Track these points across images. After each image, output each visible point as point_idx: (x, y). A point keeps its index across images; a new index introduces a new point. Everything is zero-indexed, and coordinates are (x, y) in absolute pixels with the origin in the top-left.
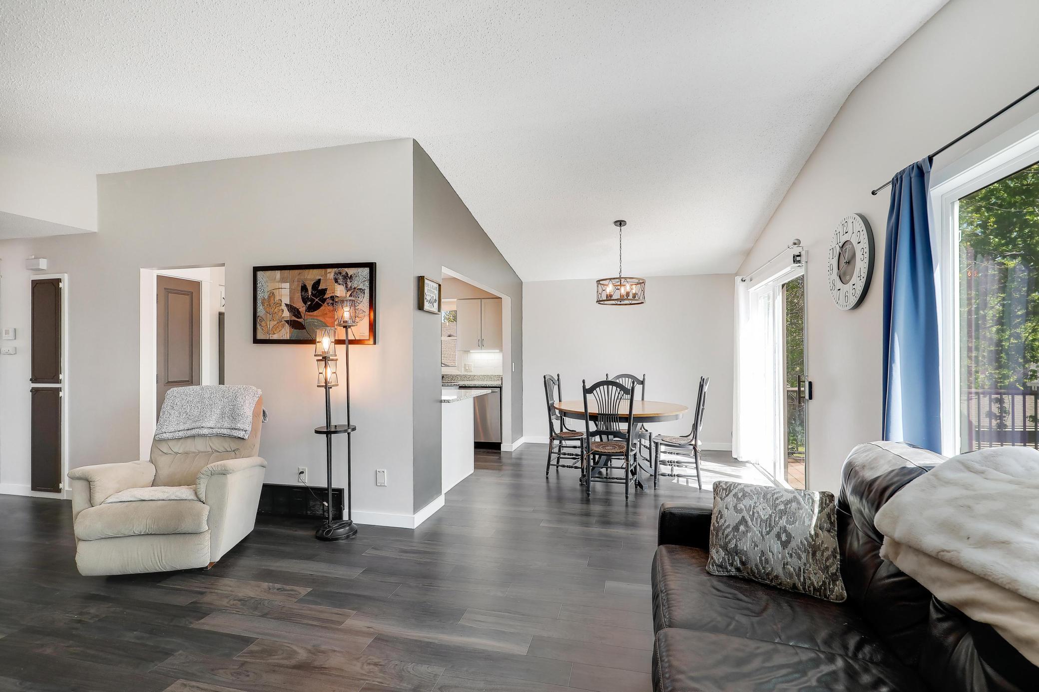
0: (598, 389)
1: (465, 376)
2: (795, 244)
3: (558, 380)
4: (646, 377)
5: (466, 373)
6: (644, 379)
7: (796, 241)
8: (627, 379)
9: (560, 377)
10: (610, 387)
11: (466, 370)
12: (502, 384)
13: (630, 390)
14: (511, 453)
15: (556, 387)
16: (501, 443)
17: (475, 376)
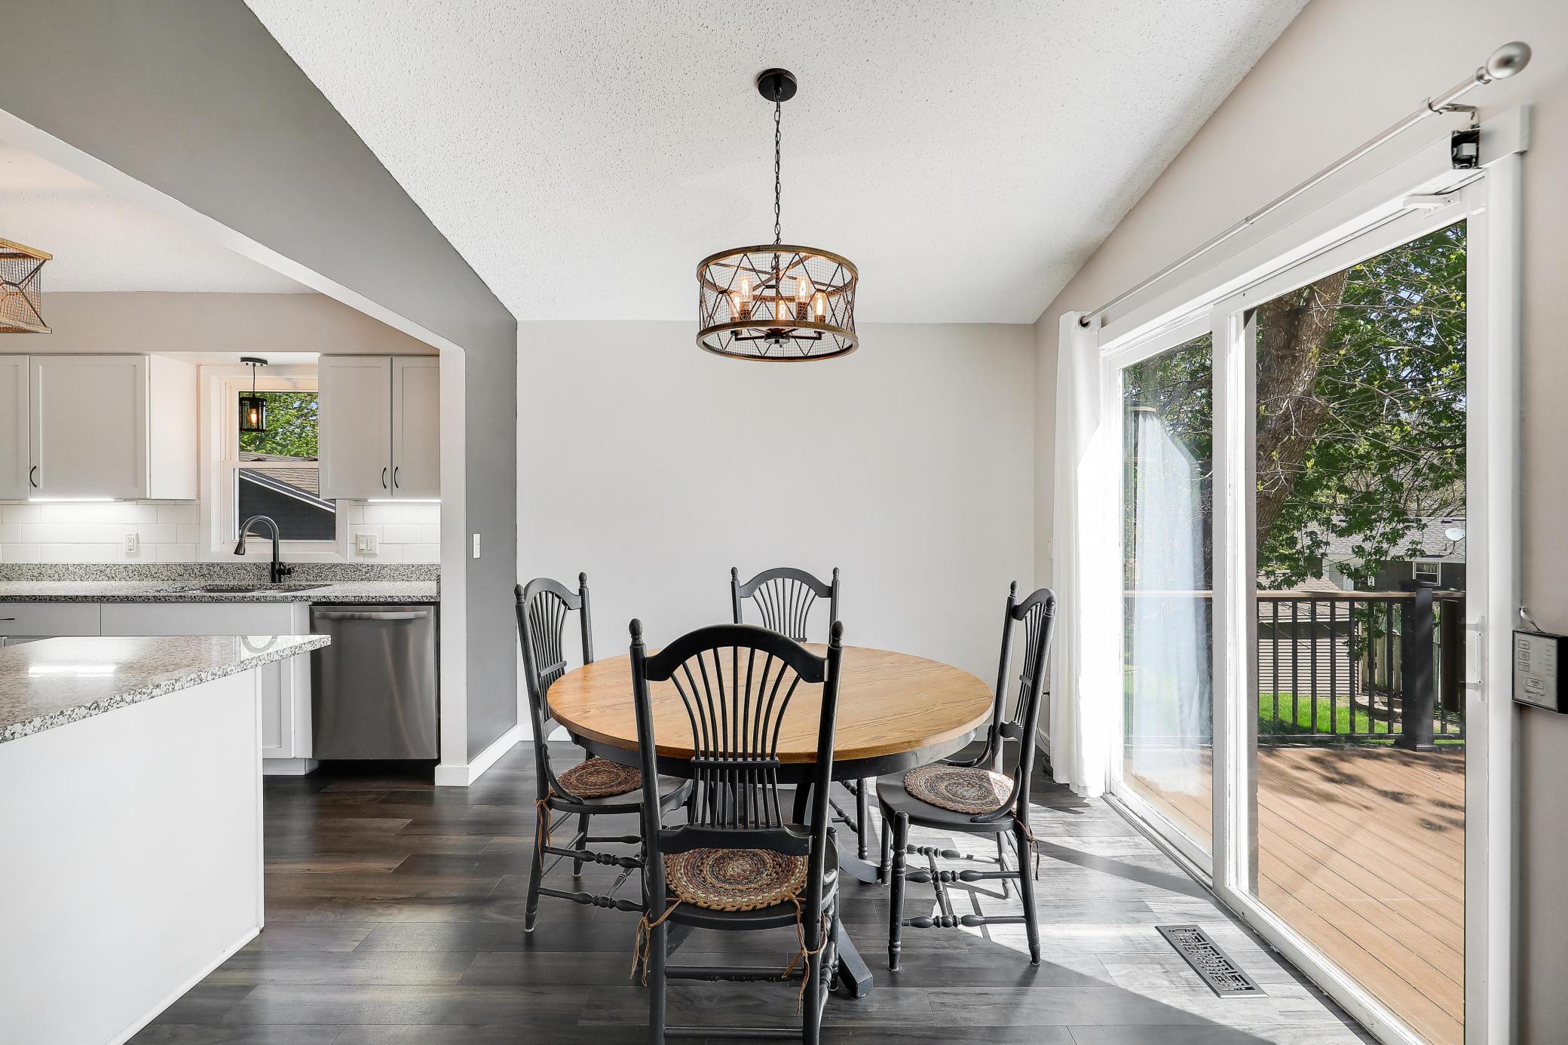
0: (692, 662)
1: (356, 568)
2: (1506, 62)
3: (581, 592)
4: (840, 577)
5: (360, 560)
6: (835, 582)
7: (1513, 52)
8: (788, 581)
9: (588, 584)
10: (744, 652)
11: (360, 552)
12: (439, 593)
13: (822, 661)
14: (462, 791)
15: (573, 618)
16: (438, 761)
17: (383, 567)
